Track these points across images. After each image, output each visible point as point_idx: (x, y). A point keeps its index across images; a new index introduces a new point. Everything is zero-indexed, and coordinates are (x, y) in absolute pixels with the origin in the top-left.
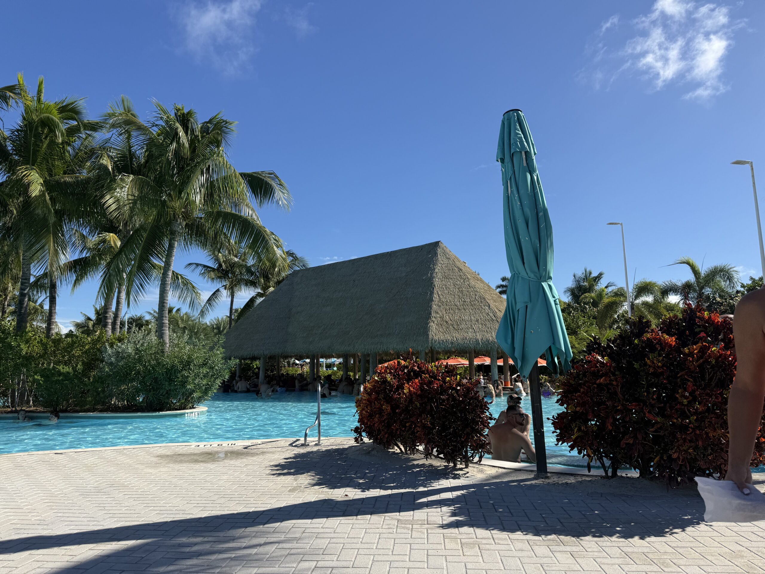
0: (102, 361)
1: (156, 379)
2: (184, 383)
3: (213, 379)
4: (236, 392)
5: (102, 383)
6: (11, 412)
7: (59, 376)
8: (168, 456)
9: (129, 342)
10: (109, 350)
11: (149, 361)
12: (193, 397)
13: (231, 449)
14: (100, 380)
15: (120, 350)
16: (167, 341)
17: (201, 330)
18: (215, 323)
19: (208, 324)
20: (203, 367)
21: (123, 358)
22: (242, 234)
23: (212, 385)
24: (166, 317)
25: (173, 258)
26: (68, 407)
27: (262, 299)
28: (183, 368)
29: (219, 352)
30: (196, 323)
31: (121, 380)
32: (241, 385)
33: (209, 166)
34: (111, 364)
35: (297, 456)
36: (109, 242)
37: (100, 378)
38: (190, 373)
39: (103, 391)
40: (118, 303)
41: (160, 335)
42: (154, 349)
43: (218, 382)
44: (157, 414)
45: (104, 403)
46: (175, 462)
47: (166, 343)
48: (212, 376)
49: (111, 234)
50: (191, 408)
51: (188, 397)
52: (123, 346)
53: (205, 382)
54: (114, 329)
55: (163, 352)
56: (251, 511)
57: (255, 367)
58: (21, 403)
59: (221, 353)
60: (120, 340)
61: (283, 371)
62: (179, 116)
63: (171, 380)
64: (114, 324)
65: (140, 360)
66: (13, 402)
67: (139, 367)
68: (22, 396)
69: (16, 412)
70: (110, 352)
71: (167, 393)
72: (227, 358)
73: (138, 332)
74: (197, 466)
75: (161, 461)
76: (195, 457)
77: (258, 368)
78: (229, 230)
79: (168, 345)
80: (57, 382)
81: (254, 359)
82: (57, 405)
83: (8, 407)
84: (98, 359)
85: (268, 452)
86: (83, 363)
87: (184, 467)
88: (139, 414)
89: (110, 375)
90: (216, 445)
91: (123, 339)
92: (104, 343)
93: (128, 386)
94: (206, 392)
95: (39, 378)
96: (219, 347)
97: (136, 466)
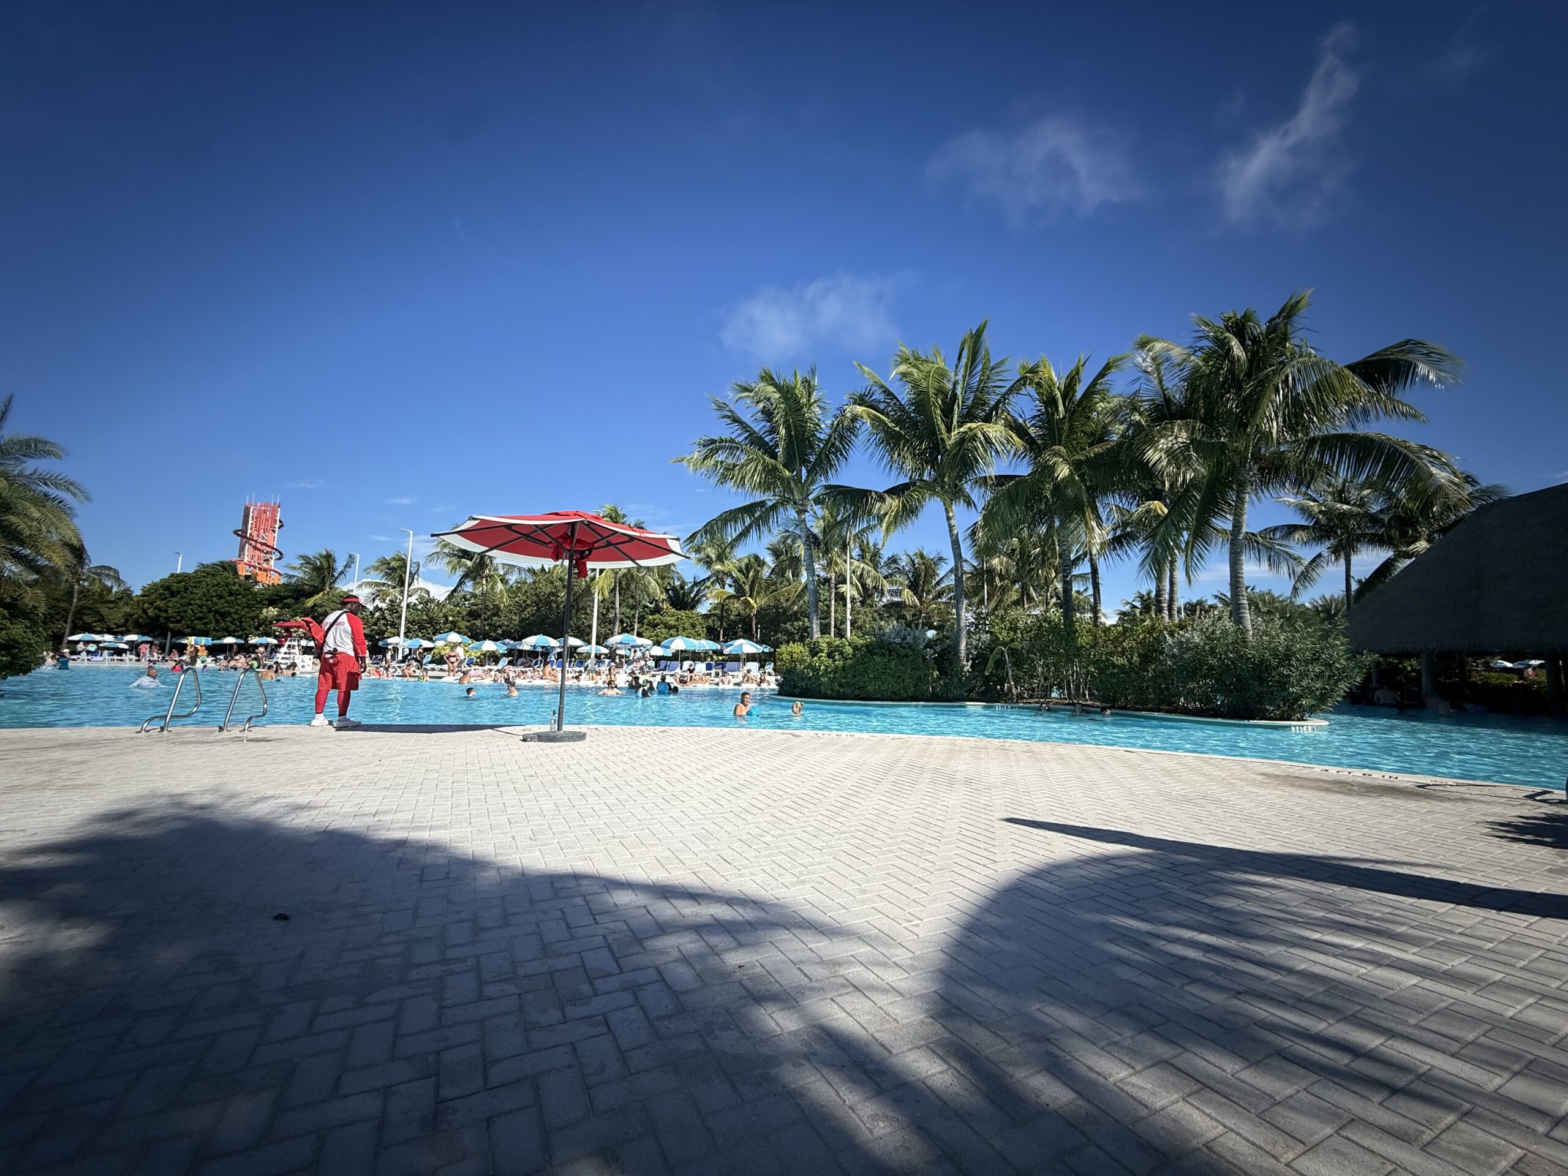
0: (1162, 653)
1: (1238, 677)
2: (1284, 683)
3: (1332, 682)
4: (1374, 704)
5: (1165, 678)
6: (1069, 704)
7: (1114, 668)
8: (1277, 776)
9: (1194, 629)
10: (1170, 640)
11: (1226, 653)
12: (1302, 704)
13: (1390, 783)
14: (1162, 675)
15: (1183, 640)
16: (1249, 627)
17: (1297, 615)
18: (1321, 603)
19: (1308, 605)
20: (1312, 663)
21: (1188, 649)
22: (1360, 463)
23: (1332, 690)
24: (1243, 596)
25: (1245, 517)
26: (1127, 704)
27: (1408, 562)
28: (1279, 663)
29: (1338, 643)
30: (1287, 605)
31: (1189, 677)
32: (1383, 695)
33: (1287, 377)
34: (1174, 656)
35: (1549, 818)
36: (1155, 510)
37: (1162, 672)
38: (1291, 671)
39: (1168, 689)
40: (1172, 584)
41: (1238, 620)
42: (1230, 638)
43: (1343, 686)
44: (1246, 722)
45: (1169, 704)
46: (1292, 785)
47: (1247, 631)
48: (1330, 677)
49: (1156, 502)
50: (1298, 720)
51: (1293, 704)
52: (1187, 635)
53: (1319, 685)
54: (1171, 616)
55: (1244, 641)
56: (1462, 882)
57: (1409, 668)
58: (1077, 696)
59: (1342, 644)
60: (1182, 626)
61: (1475, 678)
62: (1231, 326)
63: (1261, 680)
64: (1170, 609)
65: (1212, 651)
66: (1069, 694)
67: (1213, 661)
68: (1077, 688)
69: (1073, 704)
70: (1170, 643)
71: (1258, 696)
72: (1354, 653)
73: (1205, 617)
74: (1332, 797)
75: (1269, 781)
76: (1325, 785)
77: (1419, 672)
78: (1333, 461)
79: (1251, 633)
80: (1112, 674)
81: (1406, 655)
82: (1115, 702)
83: (1065, 699)
84: (1156, 651)
85: (1475, 801)
86: (1140, 655)
87: (1309, 794)
88: (1219, 720)
89: (1174, 670)
90: (1361, 775)
91: (1186, 626)
92: (1162, 632)
93: (1198, 684)
94: (1323, 698)
95: (1093, 669)
96: (1337, 635)
97: (1232, 781)
